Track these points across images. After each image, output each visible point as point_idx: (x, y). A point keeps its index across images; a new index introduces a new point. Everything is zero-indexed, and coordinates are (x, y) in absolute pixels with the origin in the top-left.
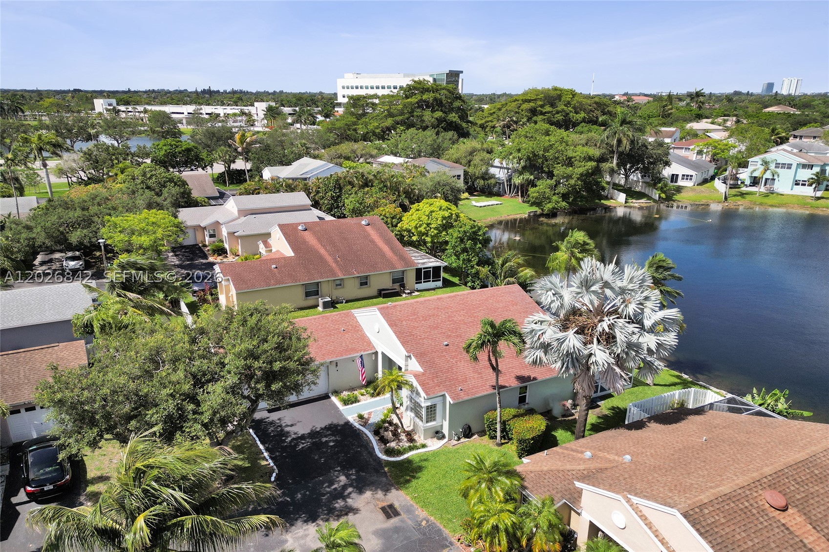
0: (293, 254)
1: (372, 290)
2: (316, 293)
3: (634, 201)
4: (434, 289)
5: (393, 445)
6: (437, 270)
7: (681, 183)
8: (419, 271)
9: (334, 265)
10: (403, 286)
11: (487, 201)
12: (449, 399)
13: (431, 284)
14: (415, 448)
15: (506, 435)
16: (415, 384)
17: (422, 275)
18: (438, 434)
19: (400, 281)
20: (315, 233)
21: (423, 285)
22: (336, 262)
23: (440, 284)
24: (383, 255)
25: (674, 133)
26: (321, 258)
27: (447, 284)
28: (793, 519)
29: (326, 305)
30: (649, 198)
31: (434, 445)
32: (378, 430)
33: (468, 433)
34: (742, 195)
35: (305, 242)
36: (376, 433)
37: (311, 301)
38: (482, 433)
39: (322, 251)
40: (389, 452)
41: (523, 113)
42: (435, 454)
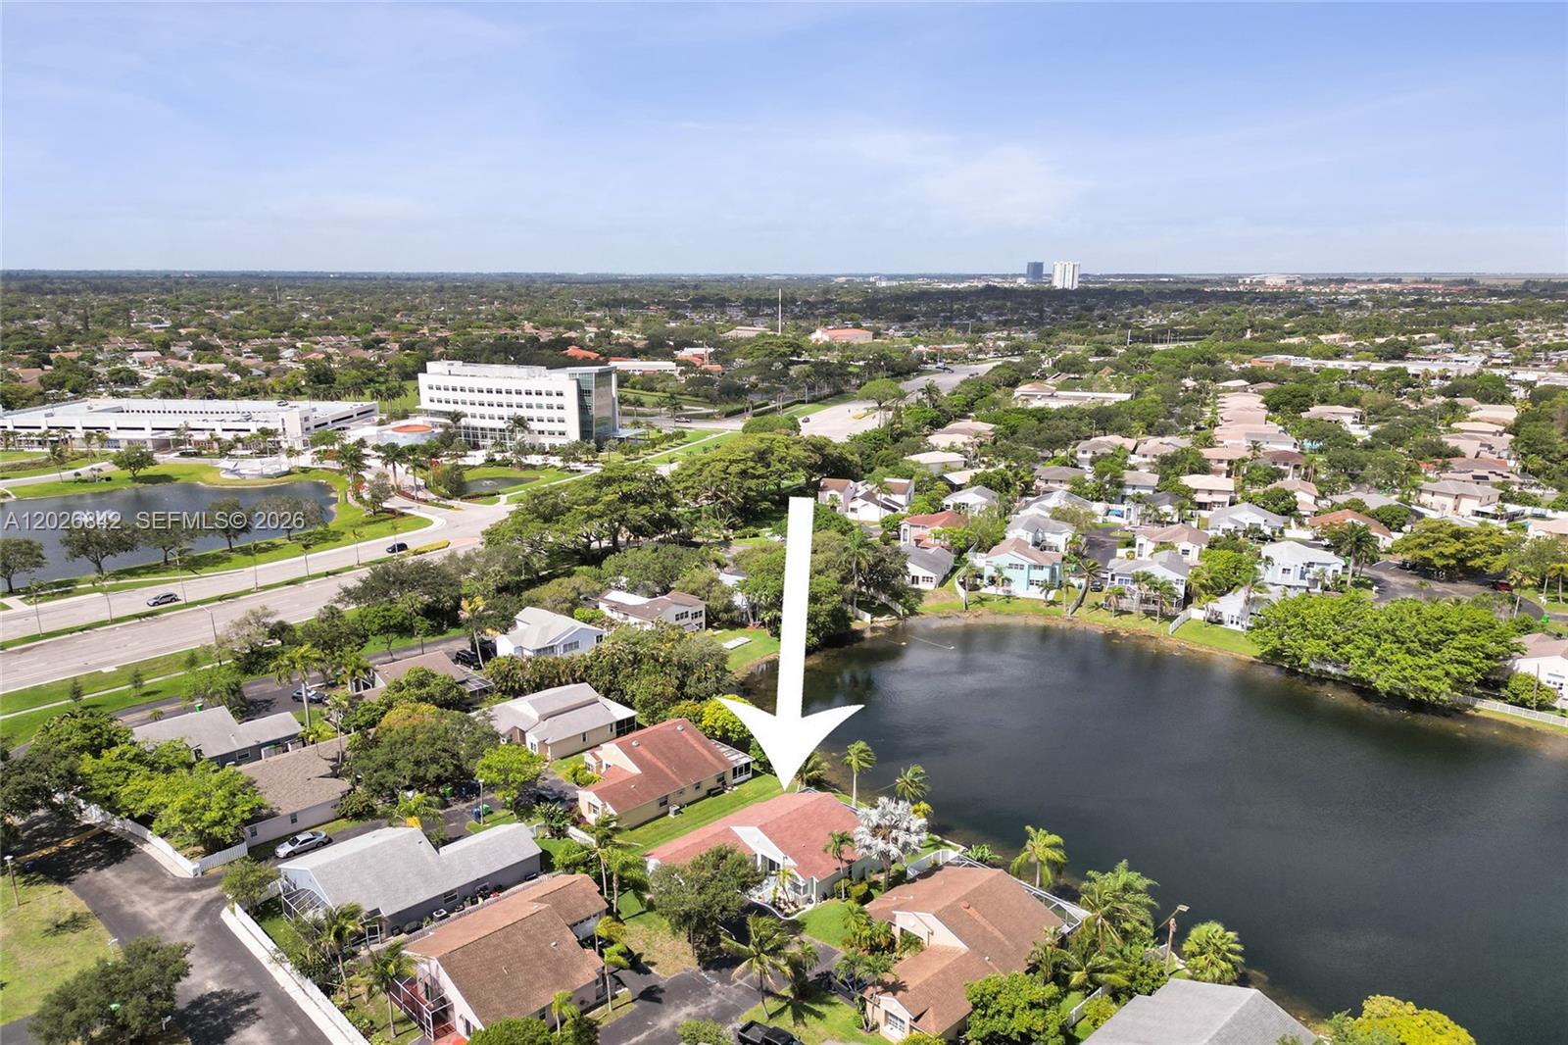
0: (638, 771)
1: (703, 792)
2: (666, 803)
3: (879, 619)
4: (746, 781)
5: (787, 911)
6: (747, 765)
7: (922, 586)
8: (735, 769)
9: (674, 776)
10: (724, 783)
11: (735, 637)
12: (815, 880)
13: (744, 777)
14: (798, 911)
15: (847, 896)
16: (796, 873)
17: (737, 771)
18: (809, 901)
19: (721, 779)
20: (646, 747)
21: (739, 779)
22: (674, 773)
23: (750, 775)
24: (706, 760)
25: (908, 486)
26: (662, 771)
27: (756, 774)
28: (972, 911)
29: (677, 812)
30: (893, 612)
31: (809, 907)
32: (774, 904)
33: (825, 898)
34: (981, 600)
35: (643, 758)
36: (774, 906)
37: (663, 810)
38: (832, 896)
39: (660, 764)
40: (787, 915)
41: (731, 478)
42: (812, 912)
